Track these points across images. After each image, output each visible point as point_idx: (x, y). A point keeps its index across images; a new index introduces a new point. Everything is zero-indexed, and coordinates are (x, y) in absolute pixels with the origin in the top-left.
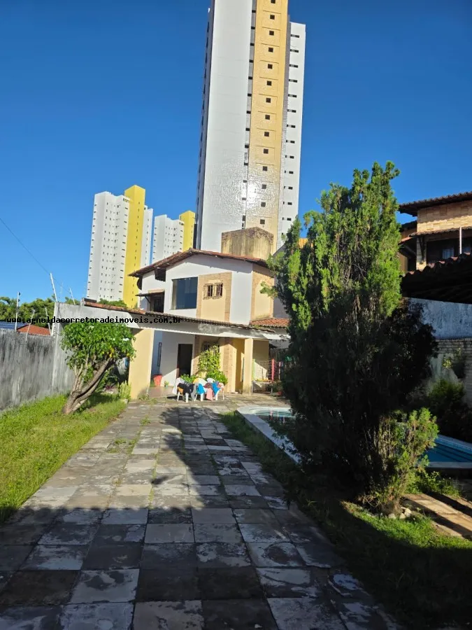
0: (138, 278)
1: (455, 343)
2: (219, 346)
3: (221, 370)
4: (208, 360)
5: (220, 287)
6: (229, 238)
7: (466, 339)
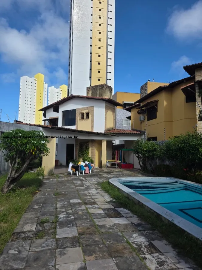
0: (44, 112)
3: (90, 156)
5: (88, 114)
6: (90, 89)
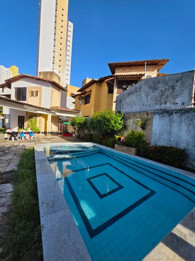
1: (141, 114)
2: (36, 117)
3: (37, 127)
4: (32, 123)
5: (37, 92)
6: (42, 74)
7: (148, 112)
